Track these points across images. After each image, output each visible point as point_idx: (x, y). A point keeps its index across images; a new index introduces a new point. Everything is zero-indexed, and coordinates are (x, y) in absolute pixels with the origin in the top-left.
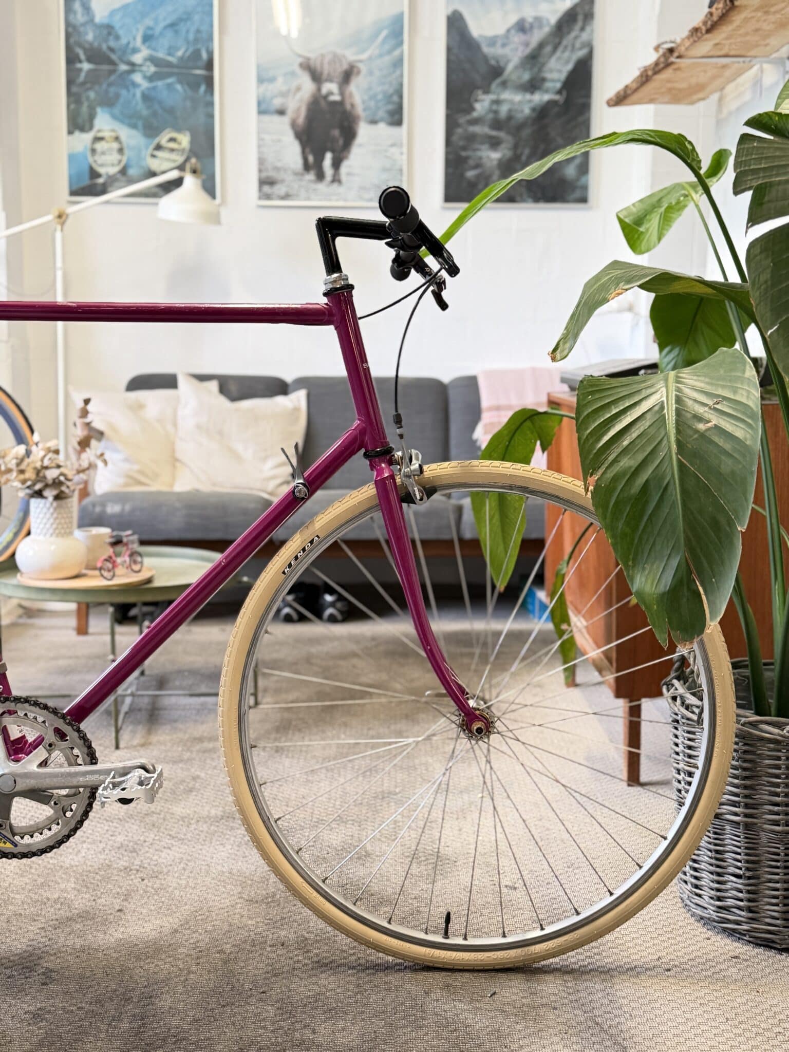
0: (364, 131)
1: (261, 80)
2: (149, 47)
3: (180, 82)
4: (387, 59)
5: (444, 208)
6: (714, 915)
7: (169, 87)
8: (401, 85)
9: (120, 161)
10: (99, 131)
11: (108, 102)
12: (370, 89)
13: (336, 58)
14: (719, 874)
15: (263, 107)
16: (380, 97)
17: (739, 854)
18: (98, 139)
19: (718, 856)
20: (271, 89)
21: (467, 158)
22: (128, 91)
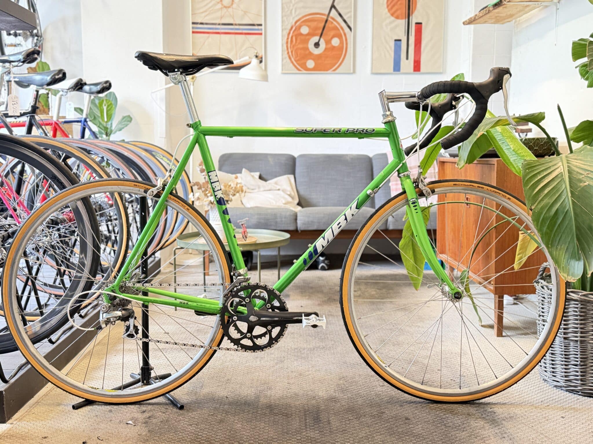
6: (563, 384)
14: (566, 365)
17: (577, 355)
19: (566, 357)
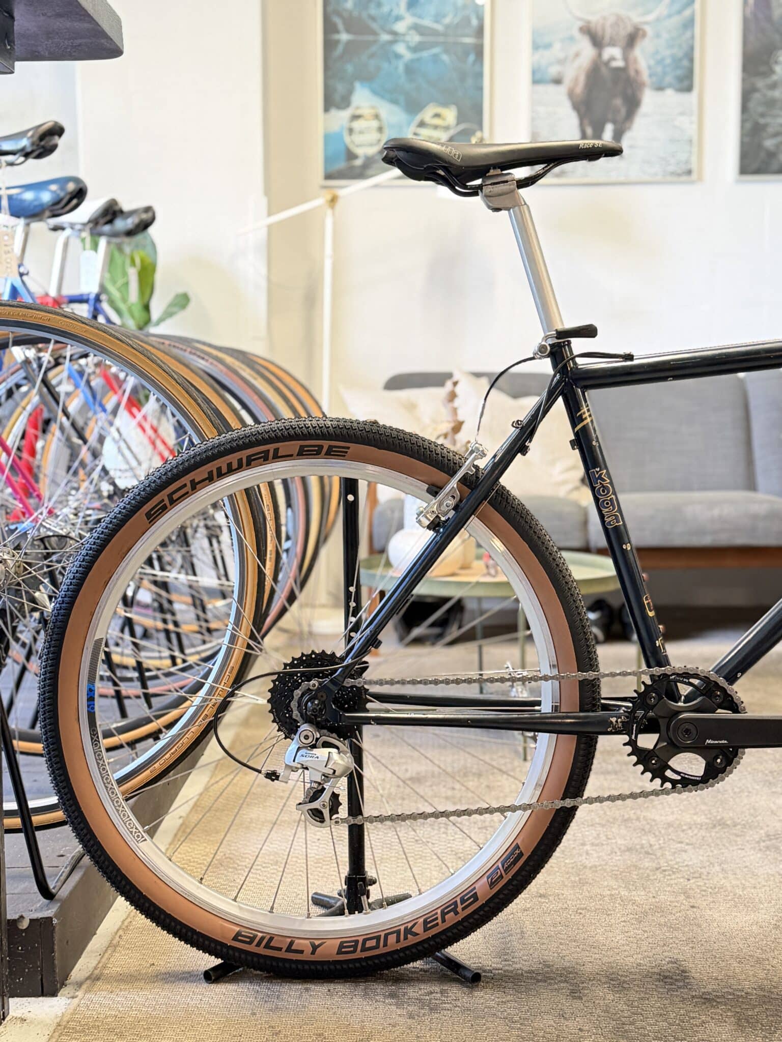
0: (649, 100)
1: (536, 47)
2: (414, 15)
3: (446, 51)
4: (676, 20)
5: (738, 181)
7: (435, 58)
8: (692, 48)
9: (379, 141)
10: (358, 108)
11: (367, 78)
12: (657, 52)
13: (619, 20)
15: (538, 76)
16: (668, 61)
18: (356, 117)
20: (546, 56)
21: (764, 127)
22: (390, 62)
